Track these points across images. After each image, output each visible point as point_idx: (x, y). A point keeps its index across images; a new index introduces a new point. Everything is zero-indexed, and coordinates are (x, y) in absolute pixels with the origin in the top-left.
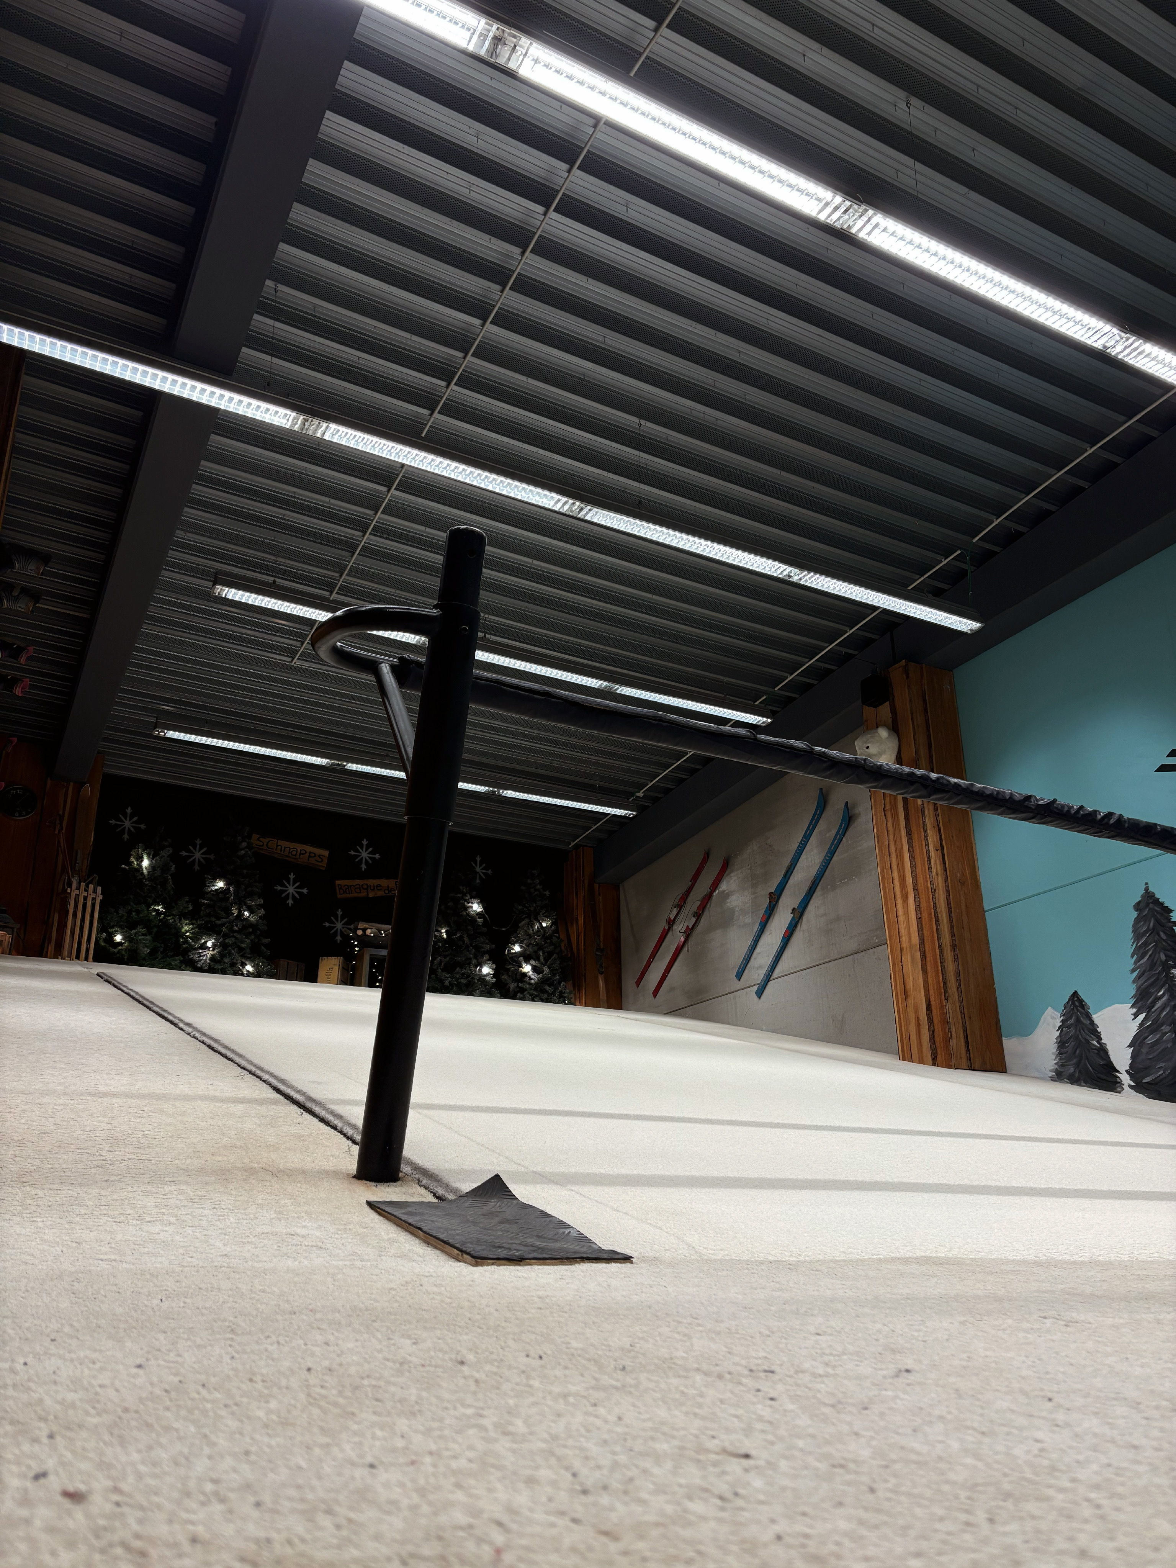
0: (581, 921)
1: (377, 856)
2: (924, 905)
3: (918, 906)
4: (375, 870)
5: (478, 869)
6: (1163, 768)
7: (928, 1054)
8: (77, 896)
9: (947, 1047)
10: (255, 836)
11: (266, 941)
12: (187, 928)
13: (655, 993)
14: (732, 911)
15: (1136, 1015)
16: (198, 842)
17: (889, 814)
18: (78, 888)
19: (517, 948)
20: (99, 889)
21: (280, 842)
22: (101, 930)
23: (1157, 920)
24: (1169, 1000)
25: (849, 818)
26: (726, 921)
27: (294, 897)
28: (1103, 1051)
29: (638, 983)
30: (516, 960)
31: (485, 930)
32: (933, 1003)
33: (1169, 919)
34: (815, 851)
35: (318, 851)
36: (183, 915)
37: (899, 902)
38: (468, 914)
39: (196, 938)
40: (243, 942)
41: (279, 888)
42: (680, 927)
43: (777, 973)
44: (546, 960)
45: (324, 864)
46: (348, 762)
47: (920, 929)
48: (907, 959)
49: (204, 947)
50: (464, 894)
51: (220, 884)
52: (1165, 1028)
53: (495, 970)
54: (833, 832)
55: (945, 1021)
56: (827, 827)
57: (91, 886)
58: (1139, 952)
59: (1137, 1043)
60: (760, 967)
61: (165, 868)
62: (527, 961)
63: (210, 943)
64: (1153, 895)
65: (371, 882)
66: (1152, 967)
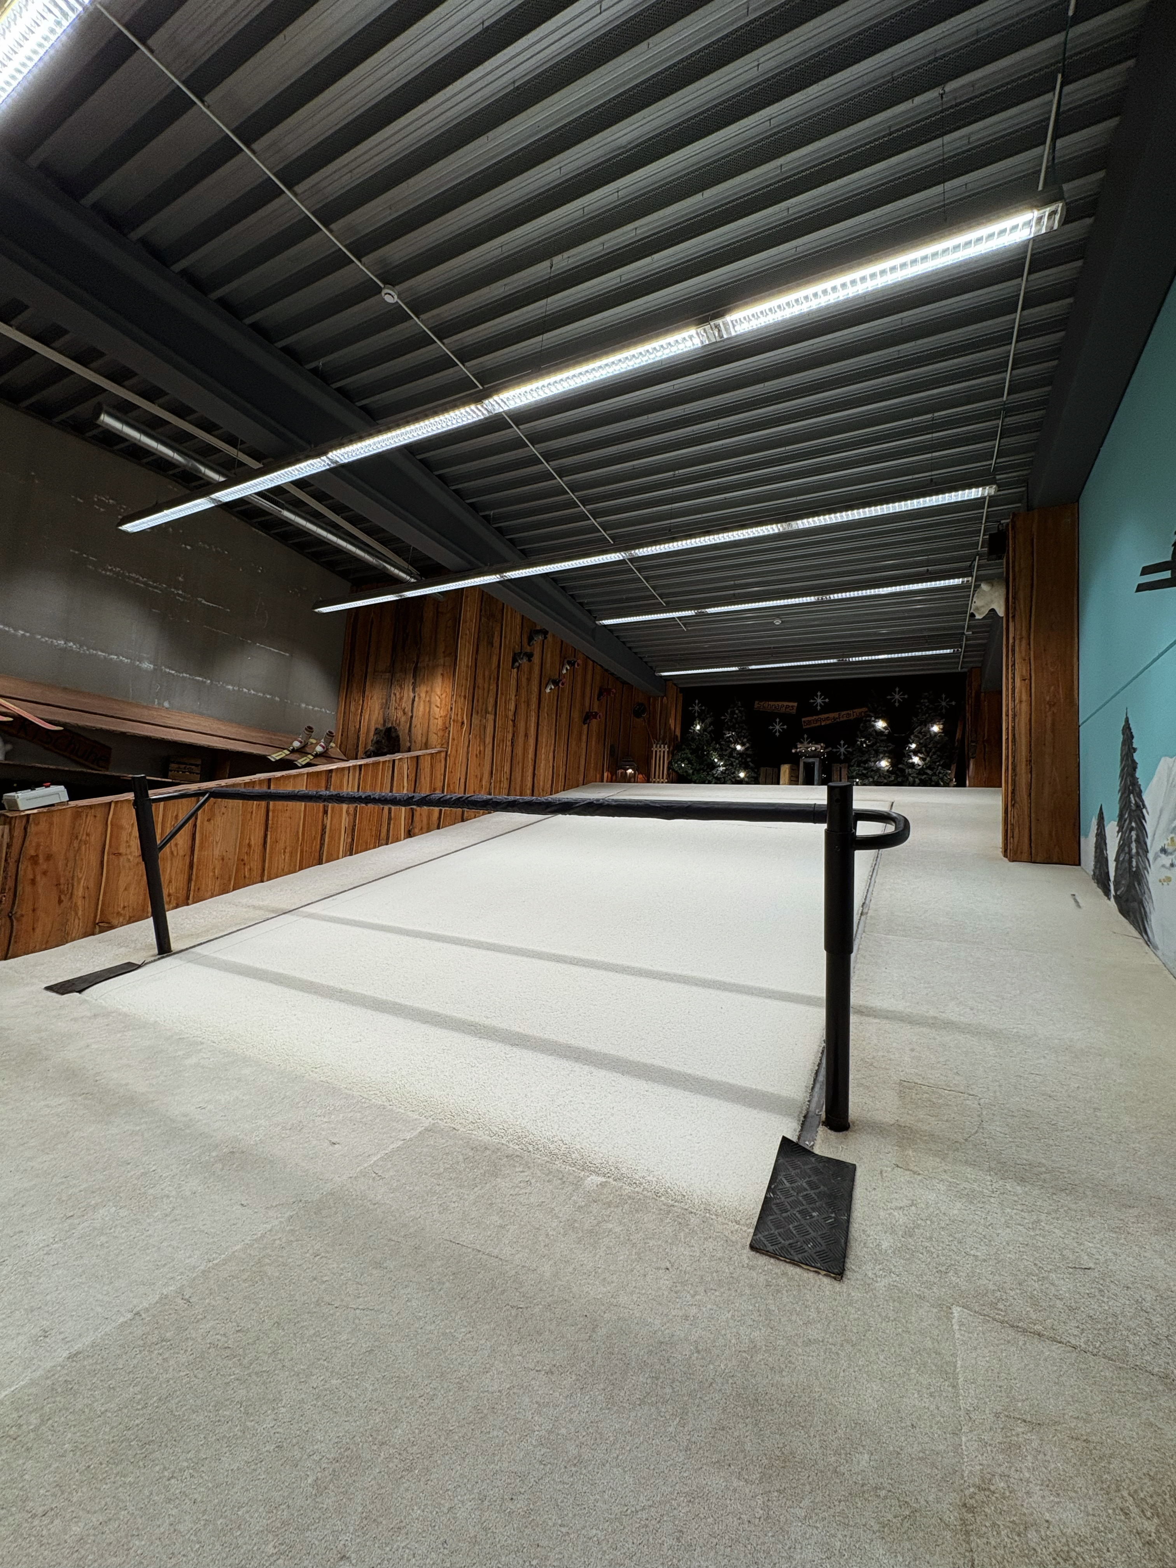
0: (970, 721)
1: (827, 700)
4: (826, 709)
8: (656, 751)
9: (1009, 844)
12: (715, 757)
15: (1118, 833)
18: (656, 747)
19: (913, 746)
21: (770, 703)
23: (1128, 746)
24: (1129, 824)
28: (1107, 860)
30: (910, 754)
31: (885, 738)
33: (1132, 746)
35: (791, 704)
38: (875, 730)
40: (735, 762)
45: (795, 710)
49: (719, 766)
50: (871, 717)
52: (1126, 848)
53: (892, 763)
55: (1010, 823)
58: (1122, 774)
59: (1119, 855)
61: (706, 729)
62: (916, 755)
63: (721, 764)
64: (1128, 720)
65: (823, 716)
66: (1125, 789)
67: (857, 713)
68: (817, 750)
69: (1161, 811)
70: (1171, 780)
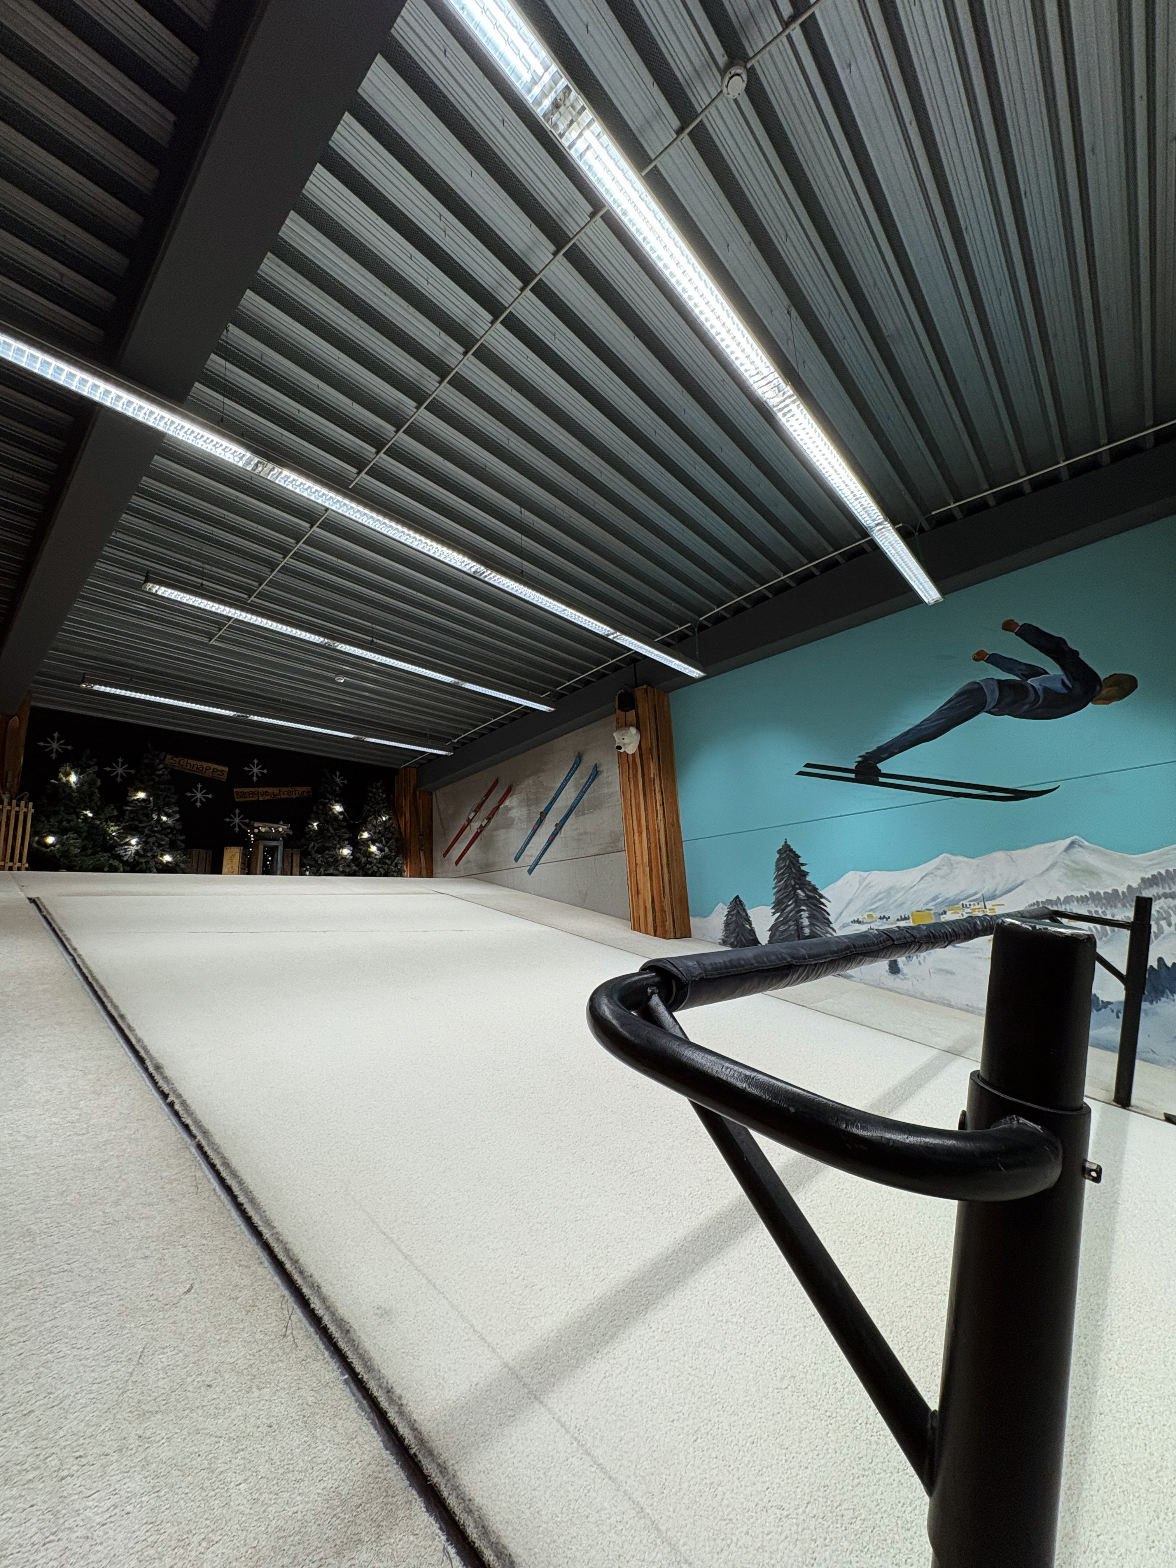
0: (408, 815)
1: (265, 771)
2: (652, 839)
3: (648, 839)
4: (263, 781)
5: (338, 780)
6: (800, 773)
7: (651, 929)
8: (9, 812)
9: (664, 926)
10: (169, 756)
11: (183, 838)
12: (113, 830)
13: (457, 863)
14: (513, 819)
15: (774, 914)
16: (120, 760)
17: (631, 782)
18: (10, 804)
19: (366, 835)
20: (31, 804)
21: (189, 761)
22: (34, 833)
23: (791, 861)
24: (794, 908)
25: (596, 772)
26: (508, 824)
27: (201, 801)
28: (752, 932)
29: (445, 855)
30: (366, 843)
31: (345, 824)
32: (655, 899)
33: (798, 862)
34: (572, 790)
36: (111, 819)
37: (636, 836)
38: (333, 813)
39: (121, 836)
40: (163, 840)
41: (189, 794)
42: (475, 826)
43: (542, 860)
44: (387, 843)
45: (224, 778)
46: (250, 714)
47: (649, 854)
48: (640, 869)
49: (128, 844)
50: (330, 800)
51: (141, 795)
52: (791, 923)
53: (353, 851)
54: (585, 780)
55: (663, 910)
56: (580, 777)
57: (23, 803)
58: (779, 878)
59: (773, 929)
60: (532, 856)
62: (374, 844)
63: (134, 841)
64: (789, 846)
65: (261, 790)
66: (786, 887)
67: (299, 791)
68: (277, 832)
69: (851, 900)
70: (865, 884)
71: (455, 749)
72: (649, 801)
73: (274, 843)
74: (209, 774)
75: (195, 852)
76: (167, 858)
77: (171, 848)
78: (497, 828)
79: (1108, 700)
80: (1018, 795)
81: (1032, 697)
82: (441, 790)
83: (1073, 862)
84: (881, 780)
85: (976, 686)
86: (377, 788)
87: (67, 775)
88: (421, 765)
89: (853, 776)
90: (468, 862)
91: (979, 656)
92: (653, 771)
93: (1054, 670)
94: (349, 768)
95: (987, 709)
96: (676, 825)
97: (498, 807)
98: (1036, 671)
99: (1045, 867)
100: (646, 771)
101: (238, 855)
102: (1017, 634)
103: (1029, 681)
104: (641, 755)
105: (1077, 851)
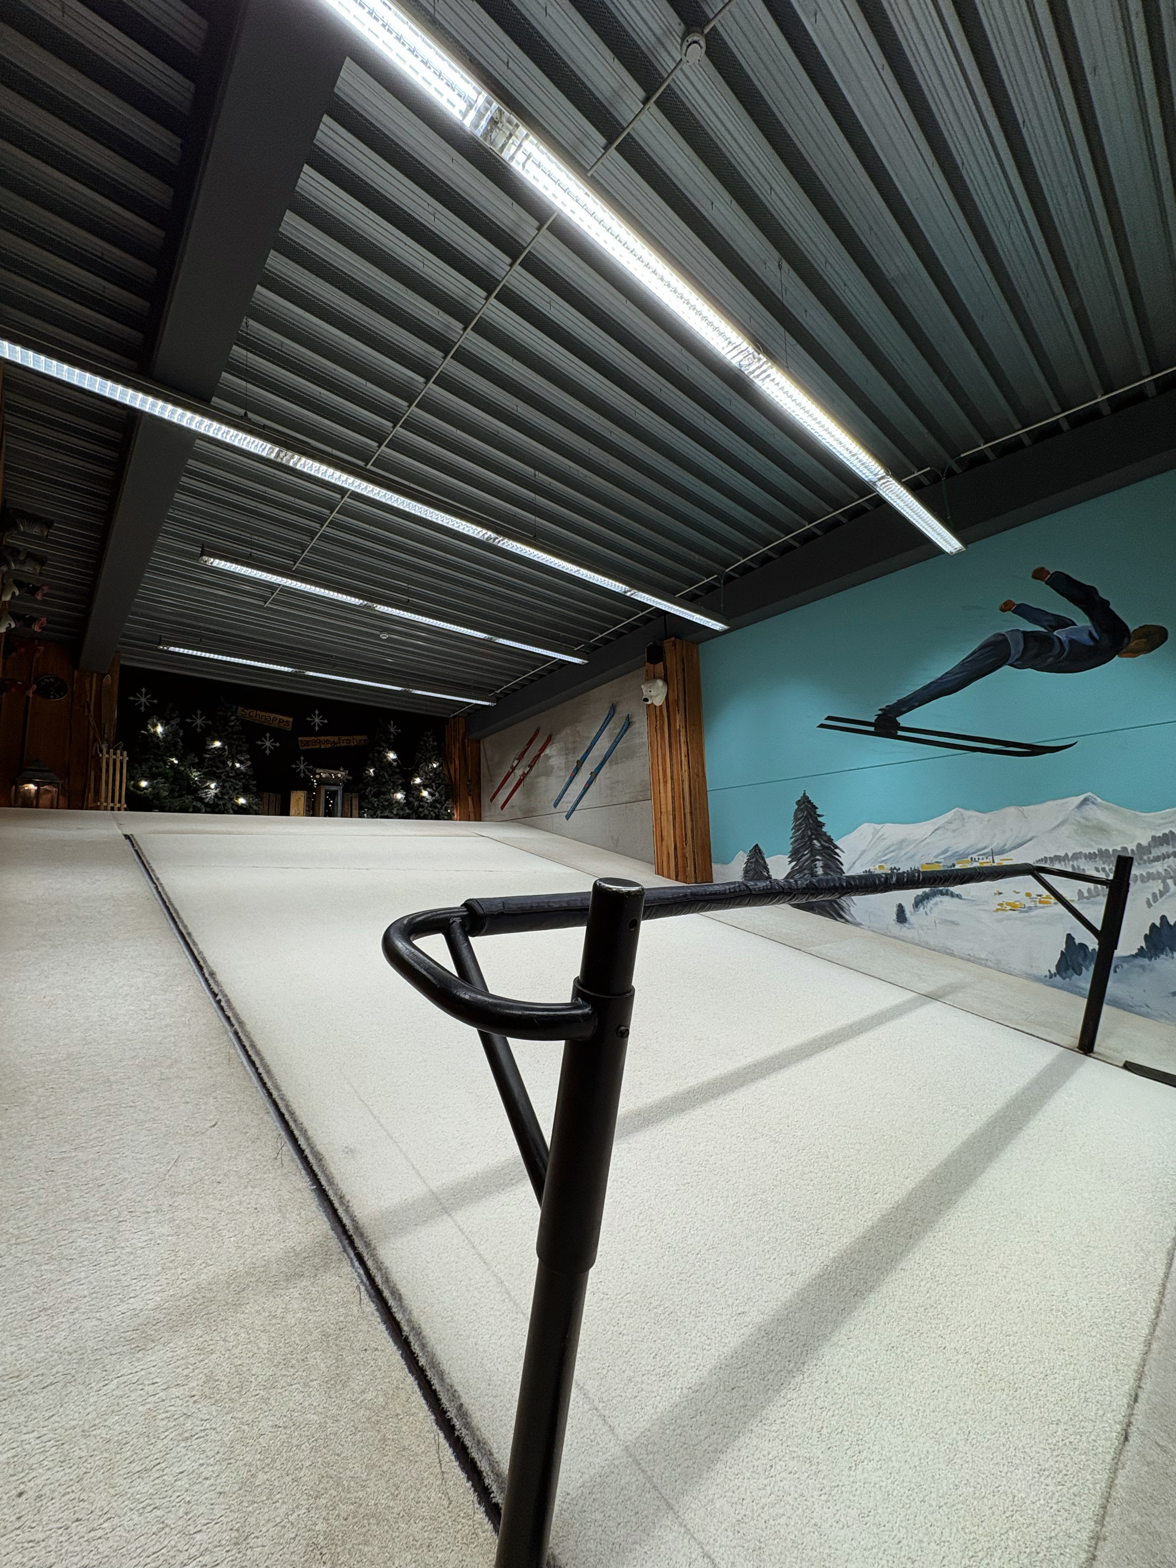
0: (457, 762)
1: (326, 721)
2: (676, 788)
3: (673, 789)
4: (324, 731)
5: (392, 730)
6: (822, 726)
7: (673, 874)
8: (108, 760)
9: (685, 872)
10: (240, 709)
11: (255, 782)
12: (195, 775)
13: (503, 807)
14: (552, 767)
15: (790, 862)
16: (199, 712)
17: (658, 731)
18: (108, 753)
19: (418, 781)
20: (125, 753)
21: (258, 712)
22: (130, 778)
23: (808, 812)
24: (810, 857)
25: (628, 723)
26: (548, 772)
27: (270, 749)
29: (492, 800)
30: (418, 788)
31: (398, 770)
32: (678, 845)
33: (815, 813)
34: (606, 740)
35: (286, 718)
36: (193, 765)
37: (662, 785)
38: (388, 760)
39: (203, 781)
40: (237, 784)
41: (259, 743)
42: (519, 772)
43: (578, 808)
44: (437, 788)
45: (289, 728)
46: (306, 670)
47: (673, 803)
48: (664, 818)
49: (208, 787)
50: (384, 748)
51: (217, 744)
52: (806, 871)
53: (406, 795)
54: (618, 730)
55: (684, 857)
56: (614, 727)
57: (118, 752)
58: (796, 828)
59: (789, 877)
60: (569, 803)
61: (175, 734)
62: (425, 789)
63: (213, 786)
64: (808, 798)
65: (323, 738)
66: (803, 838)
67: (357, 740)
68: (336, 777)
69: (863, 852)
70: (877, 836)
71: (498, 699)
72: (674, 752)
73: (334, 788)
74: (275, 724)
75: (266, 795)
76: (242, 801)
77: (245, 792)
78: (538, 776)
79: (1135, 653)
80: (1035, 750)
81: (1056, 651)
82: (488, 739)
83: (1084, 818)
84: (900, 733)
85: (1000, 638)
86: (428, 738)
87: (155, 726)
88: (469, 714)
89: (872, 729)
90: (513, 807)
91: (1007, 607)
92: (679, 723)
93: (1082, 621)
94: (400, 717)
95: (1009, 662)
96: (701, 774)
97: (539, 756)
98: (1063, 622)
99: (1056, 823)
100: (672, 725)
101: (303, 799)
102: (1047, 583)
103: (1055, 633)
104: (668, 707)
105: (1089, 807)
